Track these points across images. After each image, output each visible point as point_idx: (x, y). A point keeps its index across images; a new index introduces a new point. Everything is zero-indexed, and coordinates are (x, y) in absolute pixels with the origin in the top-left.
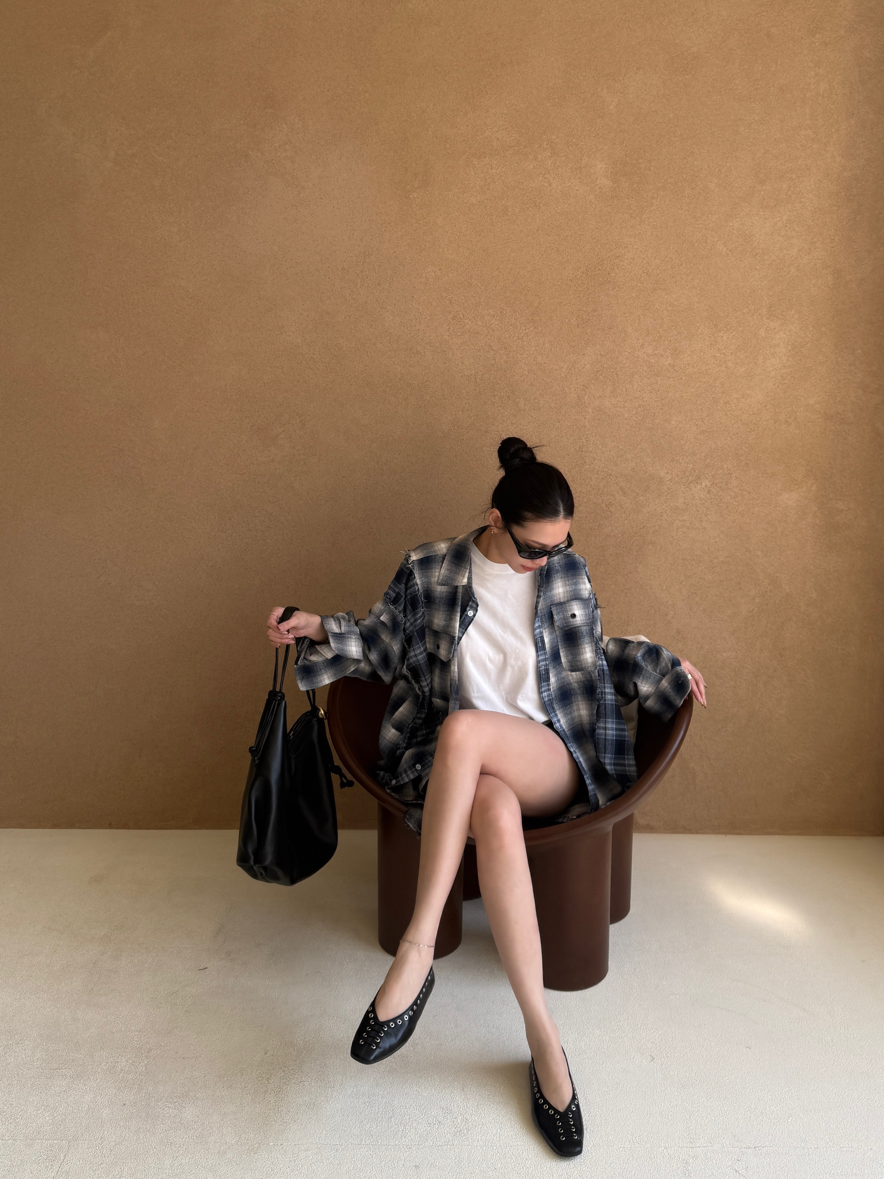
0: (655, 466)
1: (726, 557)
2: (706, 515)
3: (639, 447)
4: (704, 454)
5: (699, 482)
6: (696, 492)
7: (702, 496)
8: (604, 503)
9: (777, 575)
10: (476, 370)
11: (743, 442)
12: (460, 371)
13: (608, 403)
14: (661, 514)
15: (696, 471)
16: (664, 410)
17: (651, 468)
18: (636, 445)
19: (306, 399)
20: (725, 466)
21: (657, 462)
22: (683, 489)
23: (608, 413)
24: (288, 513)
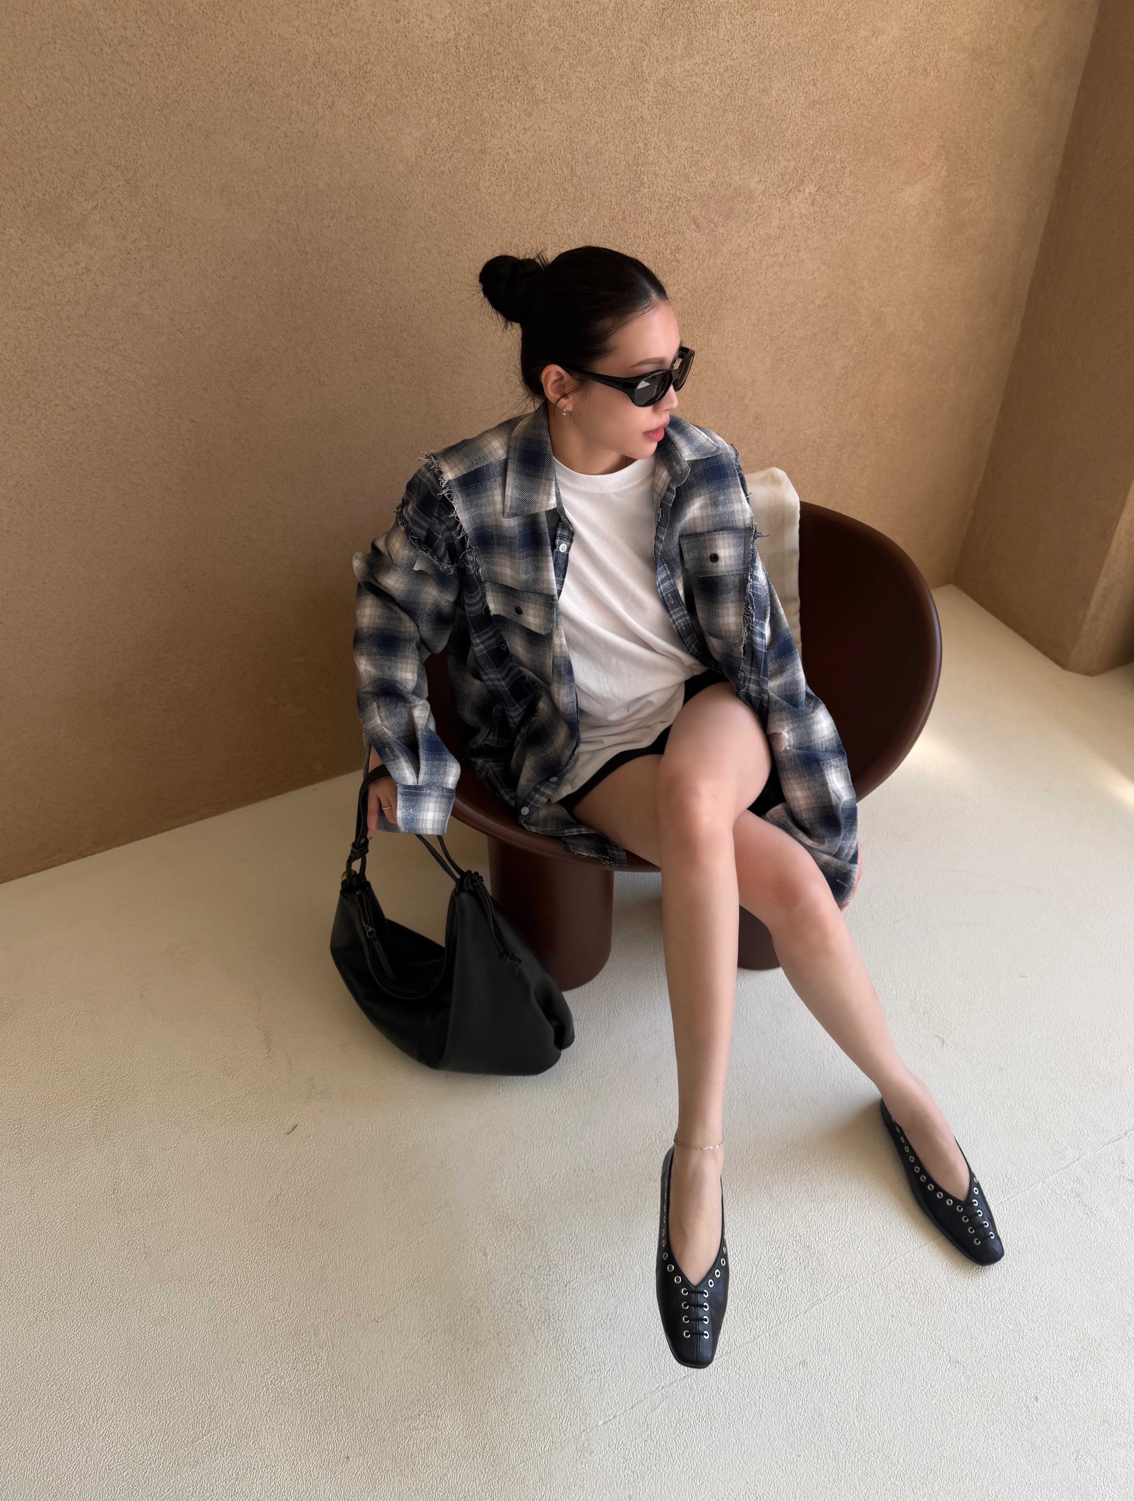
0: (743, 174)
1: (825, 298)
2: (805, 241)
3: (723, 142)
4: (812, 142)
5: (801, 188)
6: (796, 206)
7: (804, 211)
8: (669, 249)
9: (882, 309)
10: (457, 30)
11: (866, 112)
12: (426, 34)
13: (678, 69)
14: (746, 251)
15: (799, 171)
16: (762, 72)
17: (738, 177)
18: (718, 140)
19: (129, 133)
20: (838, 156)
21: (747, 166)
22: (779, 205)
23: (679, 89)
24: (141, 363)
